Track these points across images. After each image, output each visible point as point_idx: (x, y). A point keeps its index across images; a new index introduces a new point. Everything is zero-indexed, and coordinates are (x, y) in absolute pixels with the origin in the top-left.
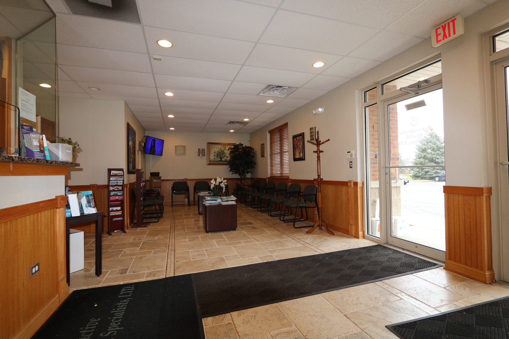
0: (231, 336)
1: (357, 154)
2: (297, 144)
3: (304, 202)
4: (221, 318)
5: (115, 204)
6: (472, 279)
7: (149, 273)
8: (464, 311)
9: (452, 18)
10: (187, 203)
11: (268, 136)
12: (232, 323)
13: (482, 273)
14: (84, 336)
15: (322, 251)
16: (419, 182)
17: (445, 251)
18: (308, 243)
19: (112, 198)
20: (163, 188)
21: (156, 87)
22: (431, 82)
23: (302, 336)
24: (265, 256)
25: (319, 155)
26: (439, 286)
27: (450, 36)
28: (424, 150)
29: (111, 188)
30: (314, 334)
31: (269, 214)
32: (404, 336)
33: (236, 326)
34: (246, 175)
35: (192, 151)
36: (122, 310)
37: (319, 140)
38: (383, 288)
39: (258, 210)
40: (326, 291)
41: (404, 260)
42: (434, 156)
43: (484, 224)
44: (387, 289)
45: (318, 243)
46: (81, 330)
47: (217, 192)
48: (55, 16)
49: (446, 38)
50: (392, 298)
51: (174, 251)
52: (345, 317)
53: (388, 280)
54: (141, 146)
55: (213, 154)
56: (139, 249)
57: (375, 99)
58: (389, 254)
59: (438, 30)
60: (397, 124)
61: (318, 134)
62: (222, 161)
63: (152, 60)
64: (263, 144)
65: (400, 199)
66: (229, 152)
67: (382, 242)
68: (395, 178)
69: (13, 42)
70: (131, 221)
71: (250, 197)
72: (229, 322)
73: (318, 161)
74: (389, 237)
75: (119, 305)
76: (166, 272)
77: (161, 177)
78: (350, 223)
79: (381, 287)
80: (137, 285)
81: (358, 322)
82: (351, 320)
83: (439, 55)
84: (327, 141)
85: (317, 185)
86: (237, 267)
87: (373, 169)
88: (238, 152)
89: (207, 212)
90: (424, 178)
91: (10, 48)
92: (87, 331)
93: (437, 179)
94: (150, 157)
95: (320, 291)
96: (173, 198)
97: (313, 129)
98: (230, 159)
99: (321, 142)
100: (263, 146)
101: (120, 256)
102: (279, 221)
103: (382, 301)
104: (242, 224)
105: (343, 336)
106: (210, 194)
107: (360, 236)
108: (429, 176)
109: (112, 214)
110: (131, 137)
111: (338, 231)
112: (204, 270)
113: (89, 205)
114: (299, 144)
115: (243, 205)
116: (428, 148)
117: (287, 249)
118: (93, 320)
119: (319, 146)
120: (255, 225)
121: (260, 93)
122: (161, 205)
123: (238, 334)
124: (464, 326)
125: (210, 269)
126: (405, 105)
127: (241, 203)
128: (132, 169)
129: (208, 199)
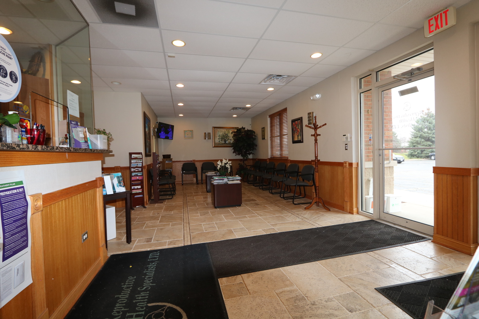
0: (242, 292)
1: (352, 137)
2: (296, 128)
3: (302, 181)
4: (233, 278)
5: (136, 183)
6: (457, 251)
7: (170, 242)
8: (447, 278)
9: (444, 9)
10: (196, 182)
11: (269, 120)
12: (243, 282)
13: (468, 246)
14: (125, 289)
15: (319, 225)
16: (415, 160)
17: (433, 225)
18: (306, 218)
19: (133, 178)
20: (174, 169)
21: (169, 80)
22: (423, 70)
23: (302, 294)
24: (268, 229)
25: (317, 138)
26: (426, 257)
27: (442, 26)
28: (420, 130)
29: (133, 170)
30: (313, 293)
31: (270, 192)
32: (391, 297)
33: (247, 285)
34: (249, 156)
35: (199, 135)
36: (153, 270)
37: (317, 124)
38: (374, 257)
39: (260, 188)
40: (323, 259)
41: (395, 233)
42: (430, 135)
43: (470, 202)
44: (378, 258)
45: (315, 218)
46: (122, 285)
47: (223, 172)
48: (88, 25)
49: (439, 28)
50: (382, 266)
51: (189, 223)
52: (339, 280)
53: (379, 250)
54: (155, 132)
55: (218, 138)
56: (159, 222)
57: (370, 85)
58: (381, 229)
59: (431, 21)
60: (391, 107)
61: (316, 119)
62: (226, 143)
63: (167, 57)
64: (264, 128)
65: (393, 178)
66: (232, 135)
67: (375, 218)
68: (388, 159)
69: (53, 47)
70: (150, 198)
71: (252, 176)
72: (240, 282)
73: (315, 143)
74: (382, 214)
75: (149, 267)
76: (184, 242)
77: (172, 159)
78: (345, 200)
79: (372, 257)
80: (162, 252)
81: (351, 285)
82: (344, 283)
83: (432, 44)
84: (323, 125)
85: (315, 166)
86: (245, 238)
87: (367, 150)
88: (240, 135)
89: (214, 189)
90: (420, 157)
91: (51, 53)
92: (127, 286)
93: (433, 158)
94: (162, 141)
95: (318, 259)
96: (183, 178)
97: (311, 114)
98: (234, 142)
99: (318, 127)
100: (263, 129)
101: (144, 227)
102: (279, 198)
103: (373, 269)
104: (246, 201)
105: (337, 295)
106: (217, 174)
107: (354, 212)
108: (425, 155)
109: (134, 192)
110: (147, 125)
111: (334, 207)
112: (216, 240)
113: (120, 185)
114: (297, 127)
115: (246, 184)
116: (425, 128)
117: (288, 223)
118: (131, 278)
119: (317, 130)
120: (258, 202)
121: (261, 82)
122: (174, 184)
123: (248, 291)
124: (446, 291)
125: (221, 239)
126: (399, 92)
127: (244, 182)
128: (149, 152)
129: (216, 179)
